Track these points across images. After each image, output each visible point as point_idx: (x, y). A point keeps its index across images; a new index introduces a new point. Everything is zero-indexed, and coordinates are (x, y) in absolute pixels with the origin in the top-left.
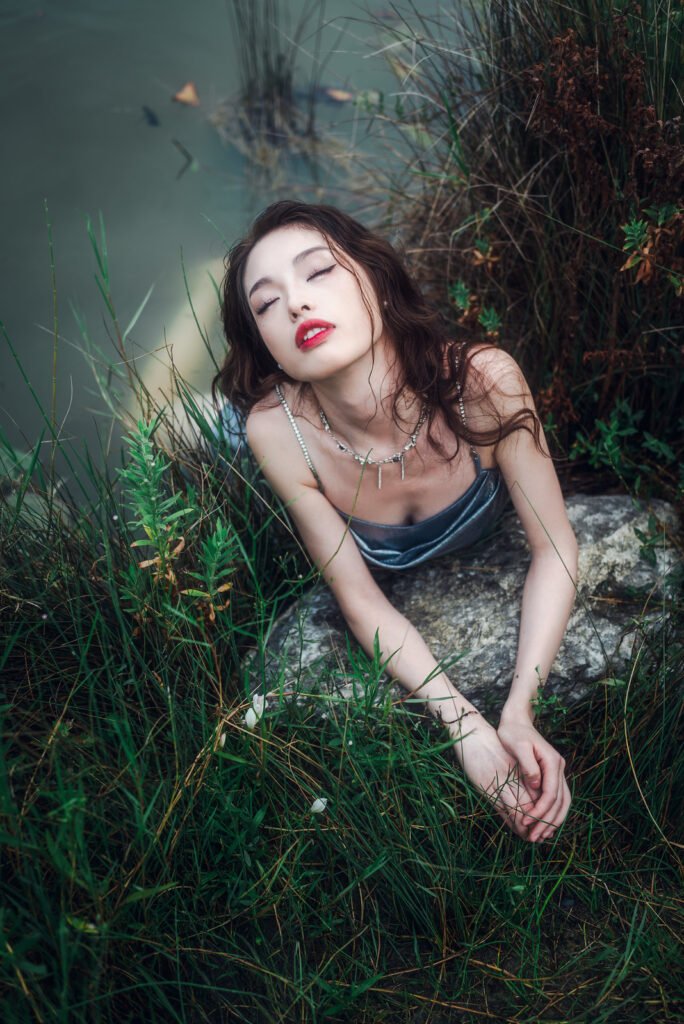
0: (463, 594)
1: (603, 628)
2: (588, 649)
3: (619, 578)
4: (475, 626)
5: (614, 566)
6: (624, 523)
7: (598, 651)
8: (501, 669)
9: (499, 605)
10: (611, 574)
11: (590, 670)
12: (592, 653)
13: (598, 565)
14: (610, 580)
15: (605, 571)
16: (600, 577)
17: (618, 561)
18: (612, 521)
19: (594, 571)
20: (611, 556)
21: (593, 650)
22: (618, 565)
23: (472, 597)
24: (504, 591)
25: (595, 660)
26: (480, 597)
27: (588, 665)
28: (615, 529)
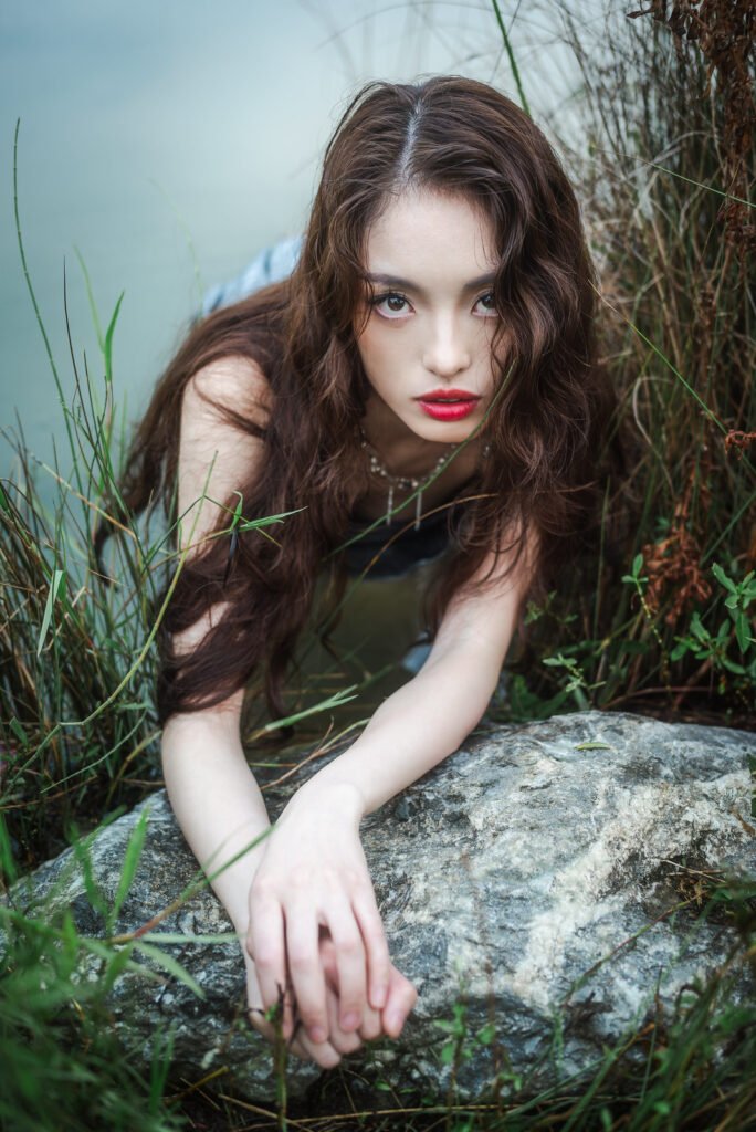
0: (406, 833)
1: (654, 938)
2: (613, 974)
3: (712, 859)
4: (404, 887)
5: (706, 832)
6: (744, 767)
7: (633, 982)
8: (427, 978)
9: (457, 856)
10: (697, 844)
11: (609, 1016)
12: (621, 984)
13: (673, 823)
14: (693, 857)
15: (685, 838)
16: (673, 846)
17: (716, 824)
18: (720, 756)
19: (661, 833)
20: (702, 813)
21: (625, 977)
22: (714, 832)
23: (419, 838)
24: (475, 832)
25: (623, 998)
26: (430, 840)
27: (607, 1006)
28: (723, 773)
